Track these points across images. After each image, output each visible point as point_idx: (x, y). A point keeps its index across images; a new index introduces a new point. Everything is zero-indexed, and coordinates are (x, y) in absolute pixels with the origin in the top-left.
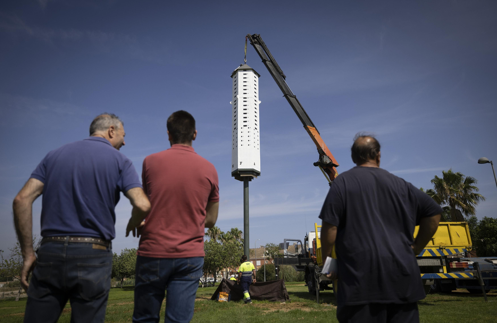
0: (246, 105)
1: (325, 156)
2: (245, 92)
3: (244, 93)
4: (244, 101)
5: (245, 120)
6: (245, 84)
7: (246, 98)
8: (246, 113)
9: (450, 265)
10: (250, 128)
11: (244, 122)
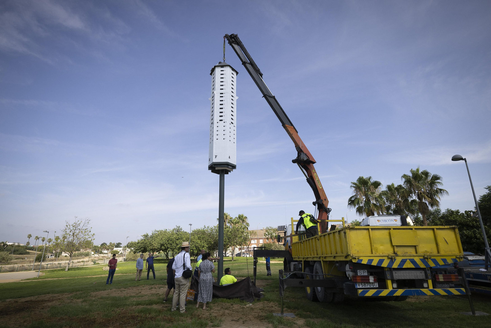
0: (222, 101)
1: (302, 153)
2: (222, 87)
3: (221, 89)
4: (221, 97)
5: (221, 114)
6: (222, 80)
7: (222, 93)
8: (222, 108)
9: (436, 277)
10: (226, 122)
11: (220, 116)
